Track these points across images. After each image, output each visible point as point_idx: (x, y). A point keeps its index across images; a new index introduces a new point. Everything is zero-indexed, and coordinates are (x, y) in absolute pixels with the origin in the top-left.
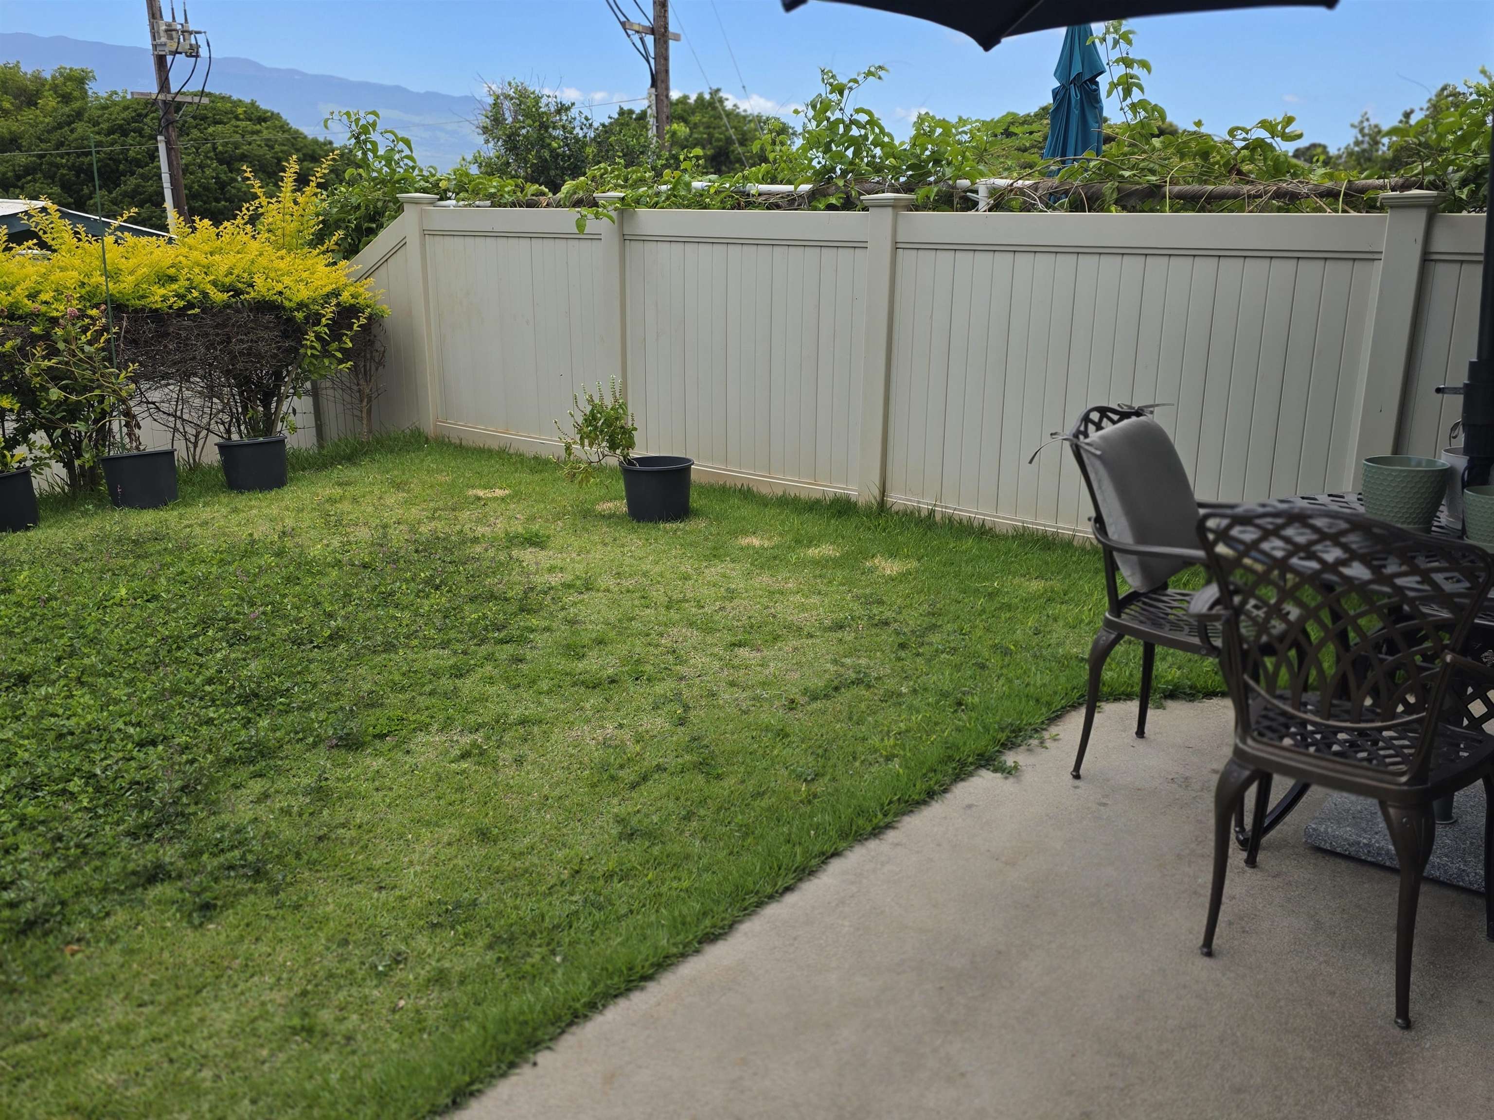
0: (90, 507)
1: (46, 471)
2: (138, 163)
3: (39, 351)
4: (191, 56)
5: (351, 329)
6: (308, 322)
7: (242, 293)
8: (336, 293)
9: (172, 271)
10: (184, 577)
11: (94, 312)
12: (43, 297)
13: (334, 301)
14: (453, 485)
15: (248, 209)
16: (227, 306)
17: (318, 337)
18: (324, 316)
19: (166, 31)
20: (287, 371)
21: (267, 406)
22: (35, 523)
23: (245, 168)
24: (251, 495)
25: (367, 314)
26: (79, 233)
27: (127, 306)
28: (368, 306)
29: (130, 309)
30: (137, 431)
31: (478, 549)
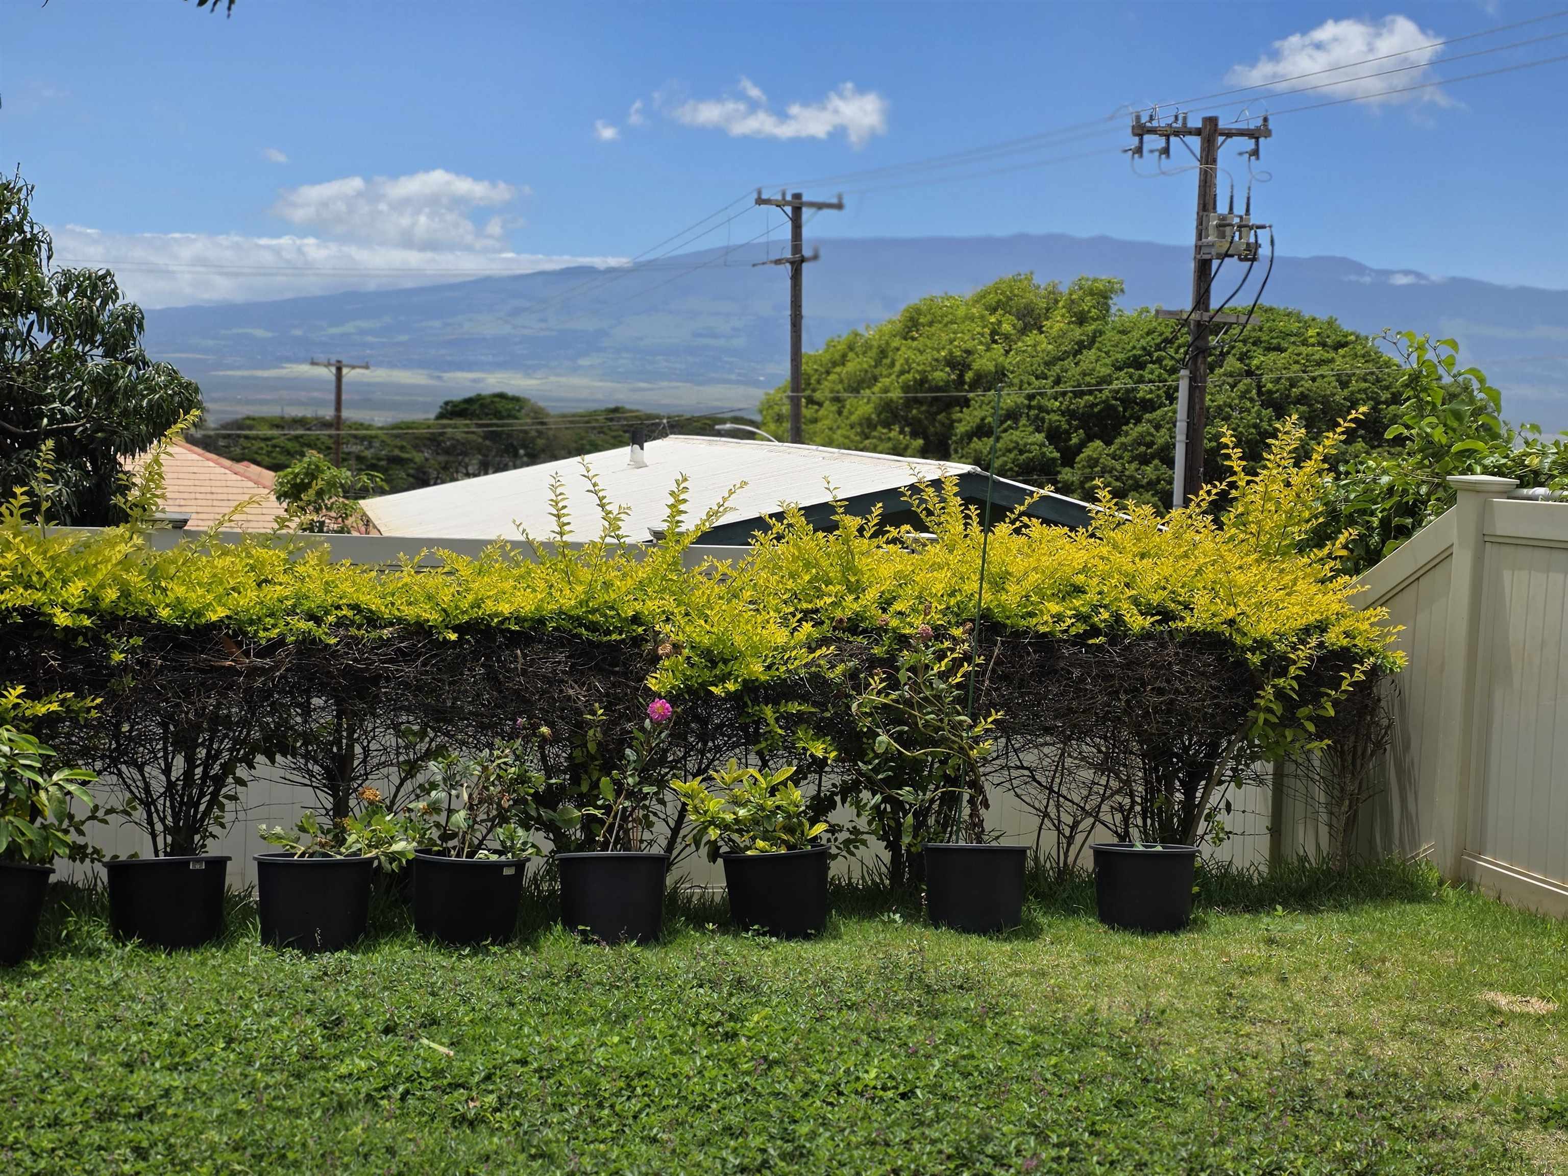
0: (897, 916)
1: (861, 851)
2: (1149, 406)
3: (876, 683)
4: (1246, 259)
5: (1336, 686)
6: (1267, 670)
7: (1174, 619)
8: (1322, 627)
9: (1080, 579)
10: (970, 1065)
11: (957, 632)
12: (898, 606)
13: (1313, 642)
14: (1457, 974)
15: (1209, 493)
16: (1147, 635)
17: (1280, 694)
18: (1295, 662)
19: (1218, 226)
20: (1229, 742)
21: (1189, 793)
22: (818, 930)
23: (1224, 429)
24: (1128, 937)
25: (1366, 666)
26: (970, 517)
27: (1005, 626)
28: (1371, 653)
29: (1008, 631)
30: (982, 811)
31: (1459, 1112)
